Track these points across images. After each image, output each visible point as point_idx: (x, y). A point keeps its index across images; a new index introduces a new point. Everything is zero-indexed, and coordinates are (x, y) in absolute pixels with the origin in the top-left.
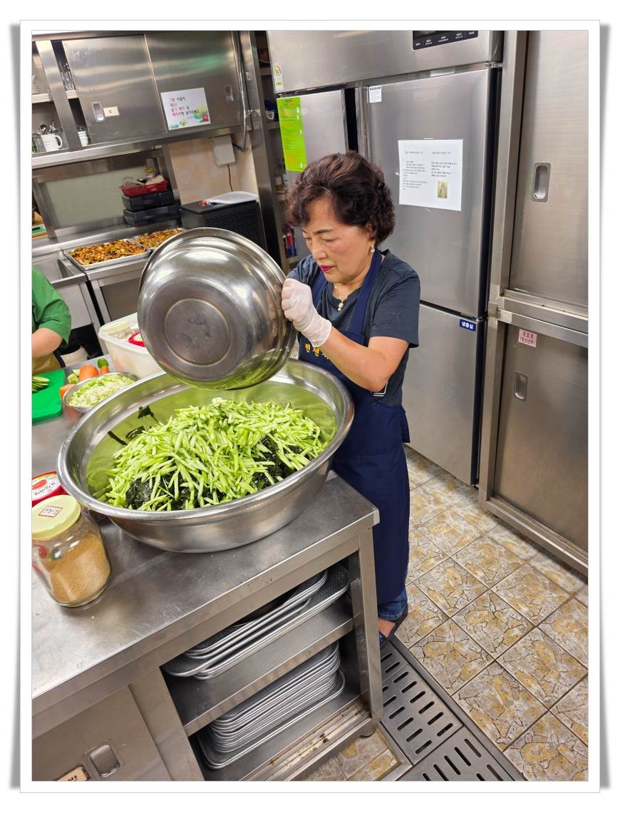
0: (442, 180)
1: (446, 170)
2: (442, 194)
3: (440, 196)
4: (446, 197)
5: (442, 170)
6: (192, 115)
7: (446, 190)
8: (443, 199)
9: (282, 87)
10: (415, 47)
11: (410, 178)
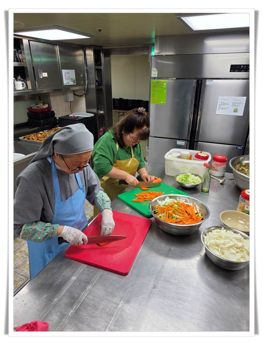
0: (236, 107)
2: (236, 111)
3: (234, 111)
5: (236, 105)
6: (71, 80)
8: (235, 113)
9: (156, 76)
10: (230, 71)
11: (222, 107)
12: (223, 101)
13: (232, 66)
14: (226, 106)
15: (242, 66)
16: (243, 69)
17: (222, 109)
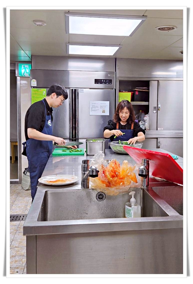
0: (103, 109)
1: (105, 107)
2: (104, 112)
3: (103, 112)
4: (105, 112)
5: (103, 107)
7: (105, 111)
8: (104, 113)
9: (36, 85)
10: (95, 83)
11: (93, 109)
12: (93, 105)
13: (95, 80)
14: (97, 109)
15: (102, 80)
16: (103, 82)
17: (94, 110)
